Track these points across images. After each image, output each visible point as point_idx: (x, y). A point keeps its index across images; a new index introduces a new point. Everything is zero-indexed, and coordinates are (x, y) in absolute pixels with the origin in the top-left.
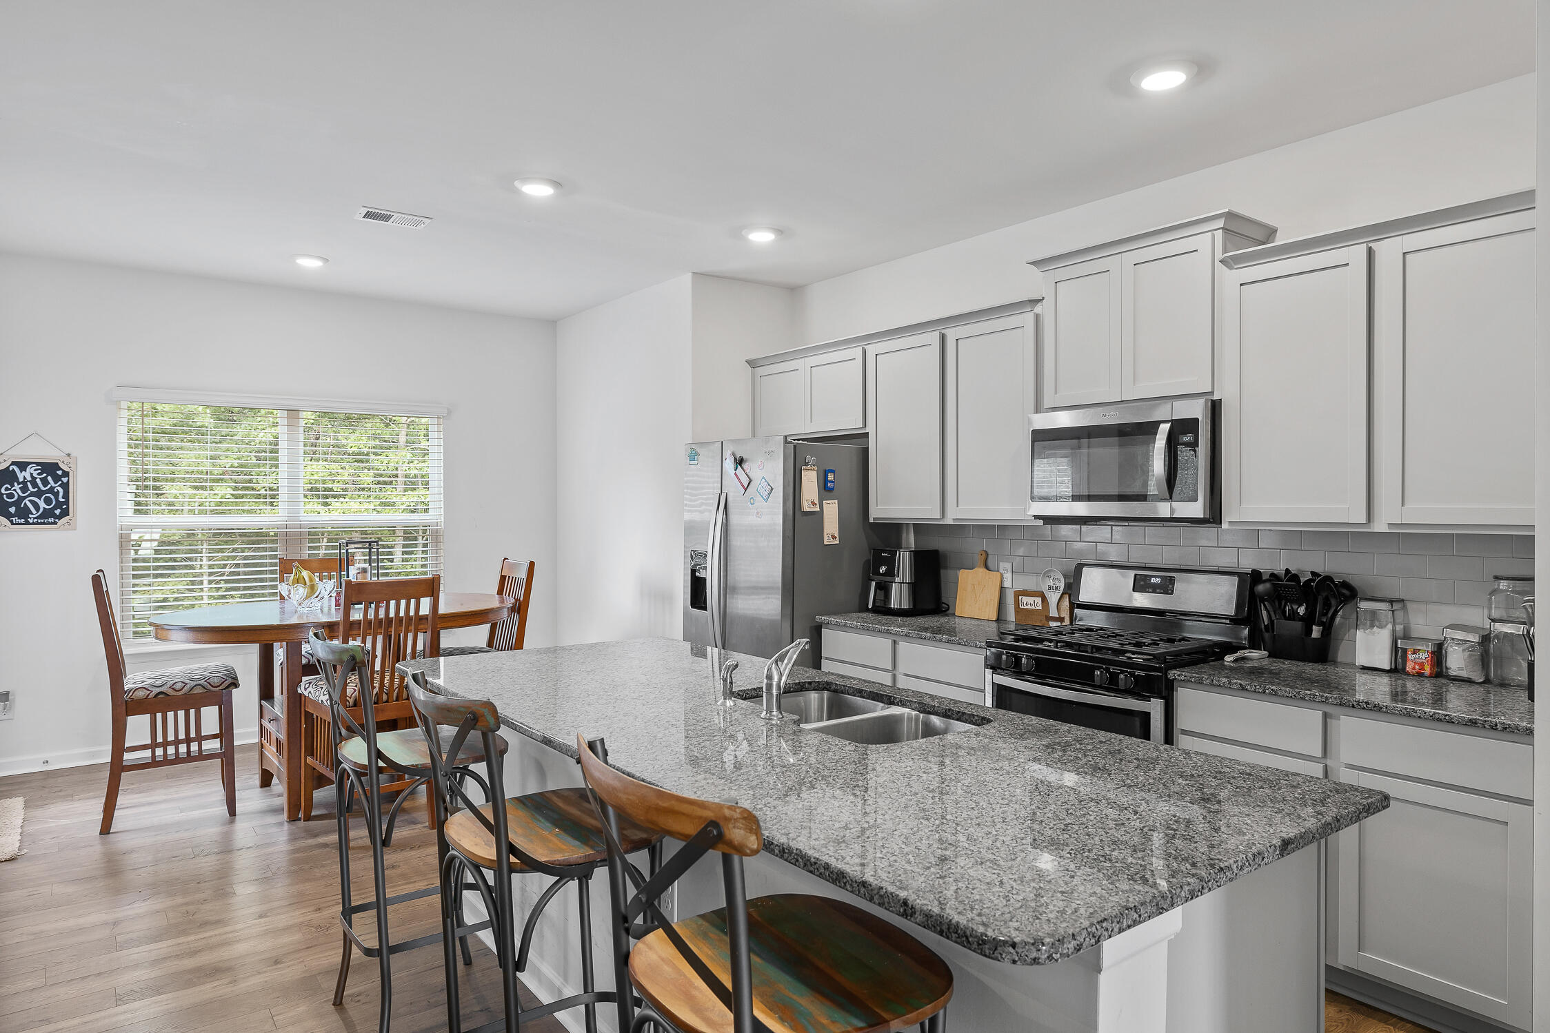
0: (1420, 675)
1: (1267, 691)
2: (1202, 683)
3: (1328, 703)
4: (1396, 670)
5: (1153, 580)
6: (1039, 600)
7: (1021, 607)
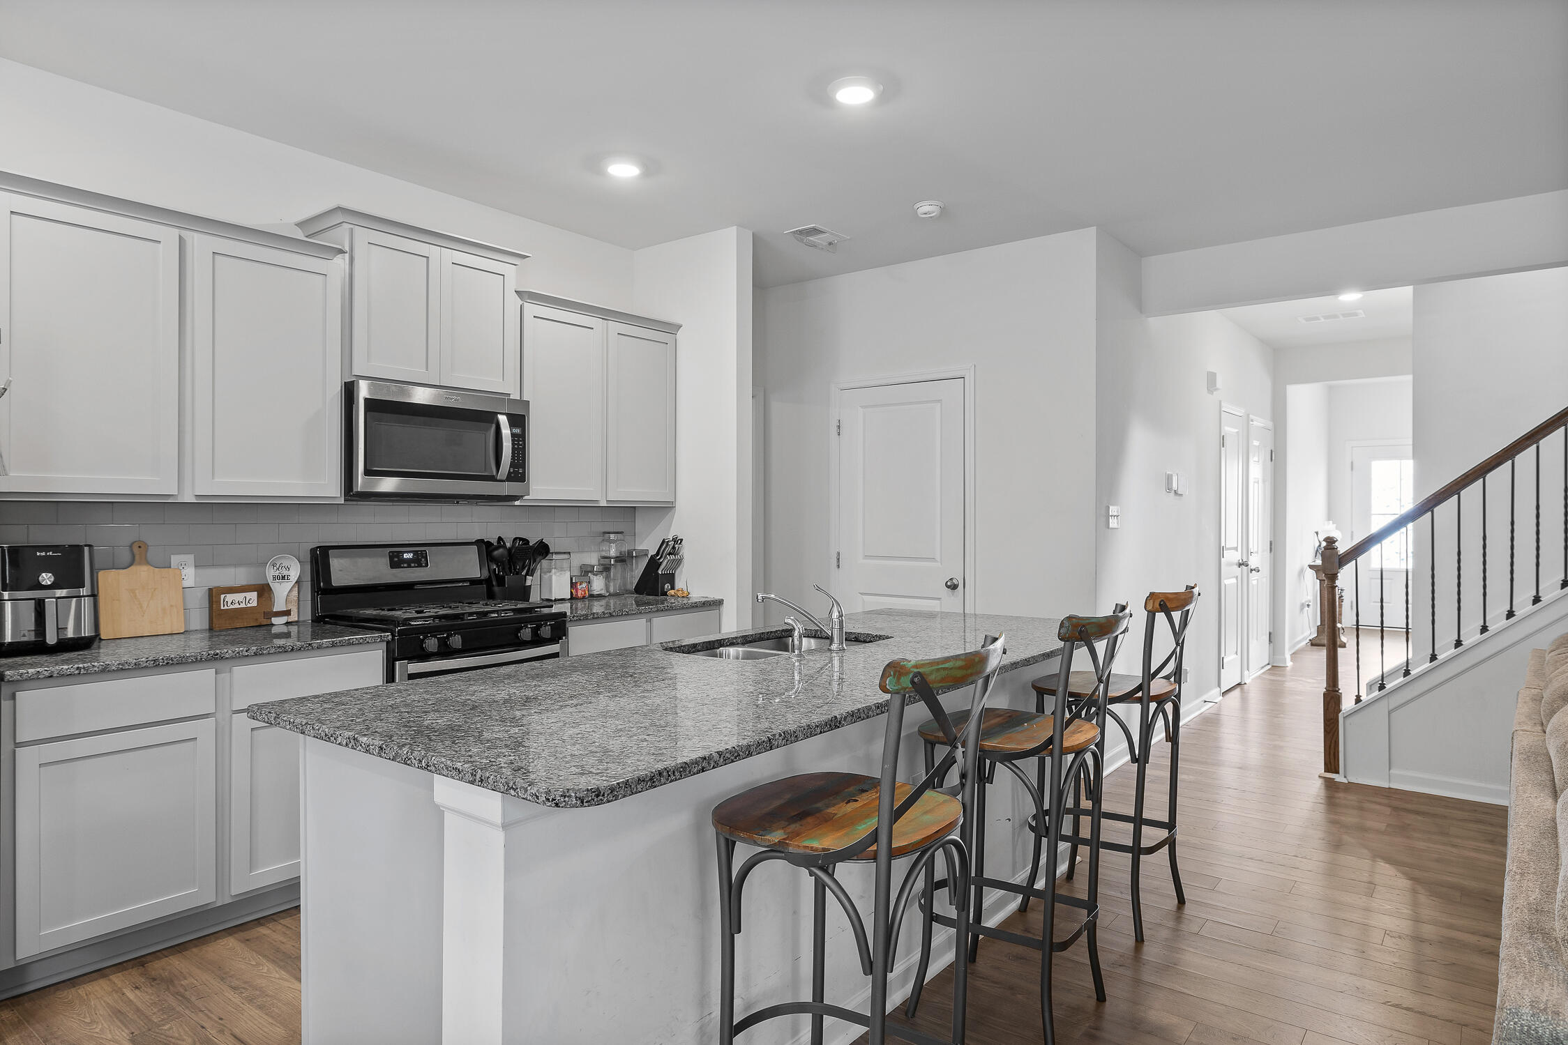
5: (406, 556)
6: (253, 596)
7: (222, 608)
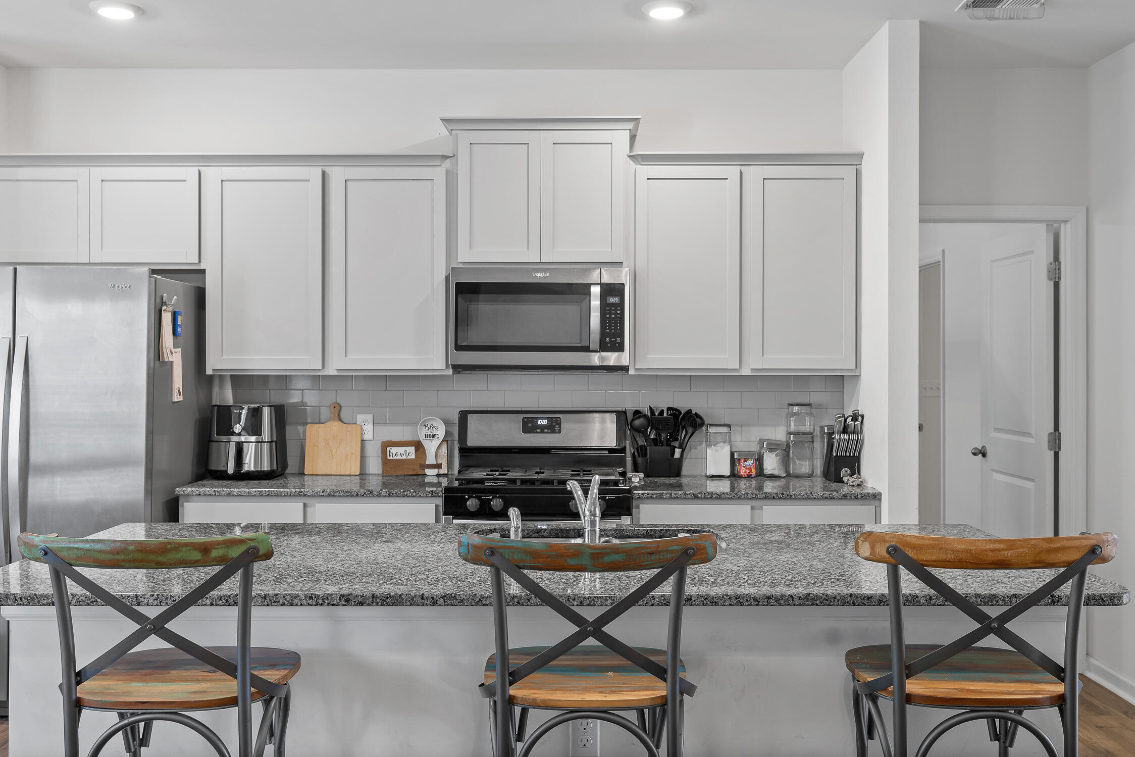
0: (749, 476)
1: (714, 496)
2: (662, 498)
3: (757, 499)
4: (734, 475)
5: (540, 422)
6: (412, 450)
7: (388, 458)
